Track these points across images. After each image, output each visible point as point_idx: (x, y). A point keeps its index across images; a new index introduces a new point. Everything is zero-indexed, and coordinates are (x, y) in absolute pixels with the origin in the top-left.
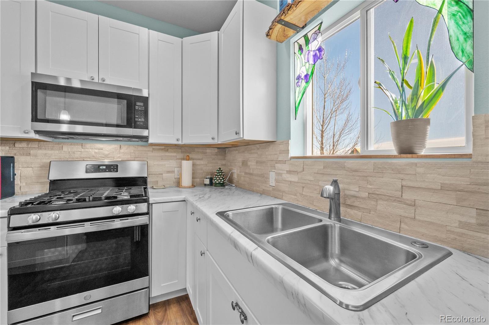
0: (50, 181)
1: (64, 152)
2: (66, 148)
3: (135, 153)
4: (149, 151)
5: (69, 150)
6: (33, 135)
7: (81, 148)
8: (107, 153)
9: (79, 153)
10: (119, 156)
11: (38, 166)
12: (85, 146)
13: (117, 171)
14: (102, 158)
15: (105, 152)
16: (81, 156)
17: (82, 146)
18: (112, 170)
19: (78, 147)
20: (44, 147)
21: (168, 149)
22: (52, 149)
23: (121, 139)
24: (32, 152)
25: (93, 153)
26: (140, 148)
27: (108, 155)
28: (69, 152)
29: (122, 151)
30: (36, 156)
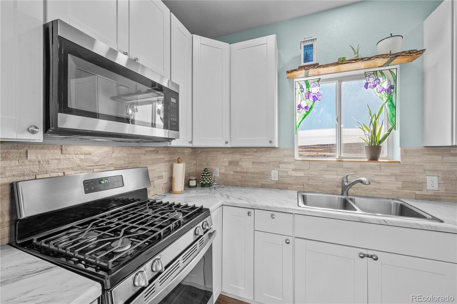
1: (30, 161)
3: (128, 157)
4: (142, 154)
5: (40, 158)
7: (60, 154)
8: (97, 159)
9: (56, 161)
10: (111, 162)
14: (90, 167)
15: (94, 158)
16: (59, 167)
17: (62, 149)
19: (55, 151)
21: (158, 151)
25: (78, 161)
26: (134, 151)
27: (98, 162)
28: (39, 162)
29: (114, 155)
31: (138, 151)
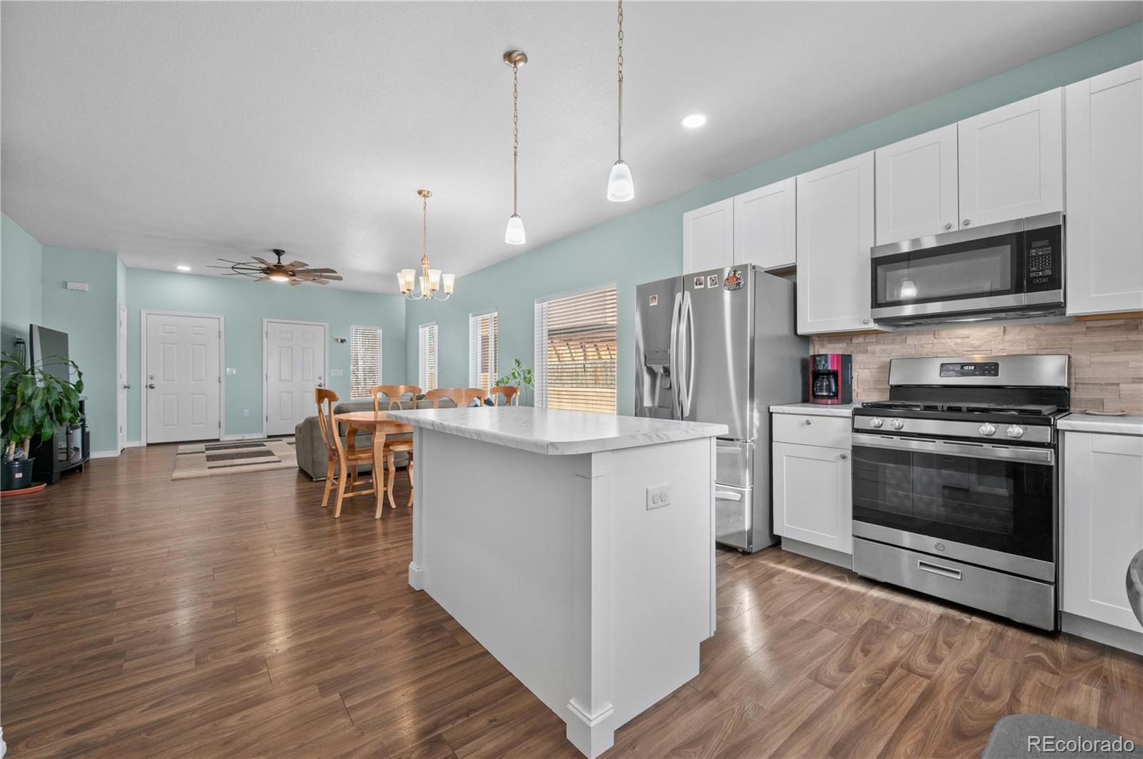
0: (891, 386)
1: (909, 345)
2: (911, 340)
4: (1075, 333)
5: (916, 343)
6: (873, 326)
7: (933, 338)
8: (977, 343)
9: (930, 346)
10: (1001, 347)
11: (878, 366)
12: (939, 335)
13: (996, 374)
14: (970, 352)
15: (974, 342)
16: (933, 351)
18: (987, 372)
19: (929, 336)
20: (882, 341)
21: (1136, 325)
22: (893, 343)
23: (1003, 315)
24: (870, 348)
25: (953, 345)
26: (1051, 330)
27: (979, 347)
28: (915, 346)
29: (1008, 337)
30: (873, 353)
31: (1063, 329)
